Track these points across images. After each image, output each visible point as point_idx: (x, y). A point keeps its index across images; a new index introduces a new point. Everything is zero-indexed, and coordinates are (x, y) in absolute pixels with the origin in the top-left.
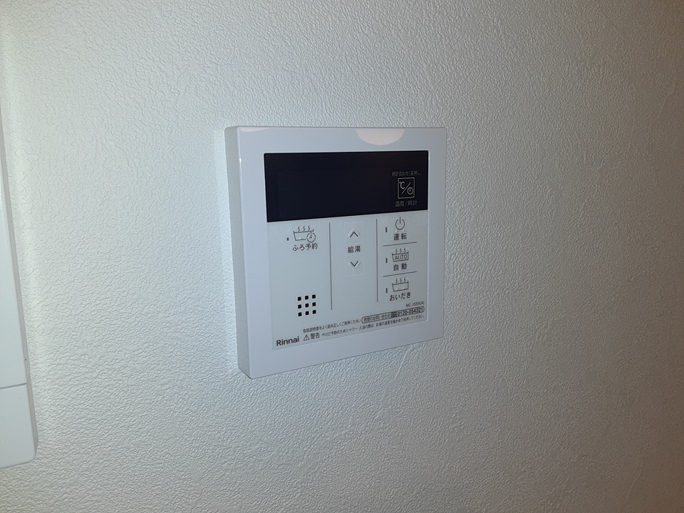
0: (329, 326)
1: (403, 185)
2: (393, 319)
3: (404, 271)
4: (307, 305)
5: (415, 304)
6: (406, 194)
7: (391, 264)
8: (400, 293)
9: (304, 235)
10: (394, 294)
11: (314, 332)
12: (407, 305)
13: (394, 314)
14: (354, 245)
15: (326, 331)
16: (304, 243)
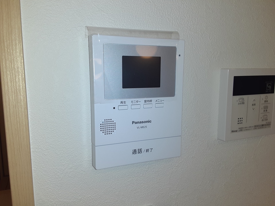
0: (245, 128)
1: (268, 86)
2: (262, 127)
3: (266, 112)
4: (240, 121)
5: (268, 122)
6: (269, 89)
7: (263, 110)
8: (265, 119)
9: (241, 100)
10: (263, 119)
11: (241, 129)
12: (266, 123)
13: (263, 125)
14: (254, 103)
15: (244, 129)
16: (241, 102)
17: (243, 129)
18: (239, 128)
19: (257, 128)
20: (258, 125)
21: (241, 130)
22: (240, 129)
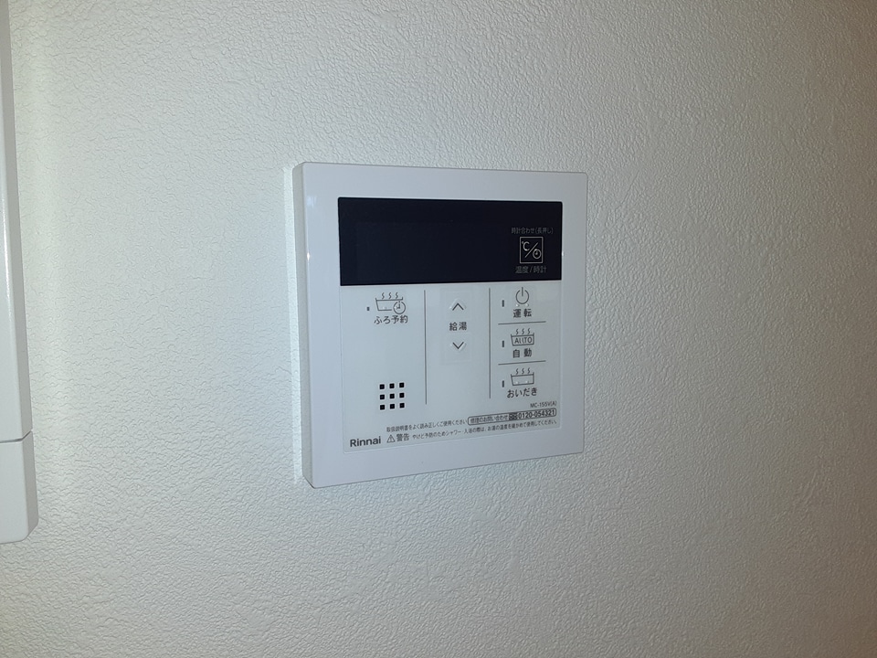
0: (422, 426)
1: (527, 246)
2: (511, 422)
3: (528, 359)
4: (392, 396)
5: (543, 404)
6: (531, 258)
7: (510, 348)
8: (522, 388)
9: (390, 305)
10: (513, 389)
12: (532, 405)
13: (513, 416)
14: (458, 321)
15: (418, 431)
16: (391, 315)
17: (411, 433)
18: (388, 430)
19: (486, 426)
20: (490, 417)
21: (399, 437)
22: (394, 434)
